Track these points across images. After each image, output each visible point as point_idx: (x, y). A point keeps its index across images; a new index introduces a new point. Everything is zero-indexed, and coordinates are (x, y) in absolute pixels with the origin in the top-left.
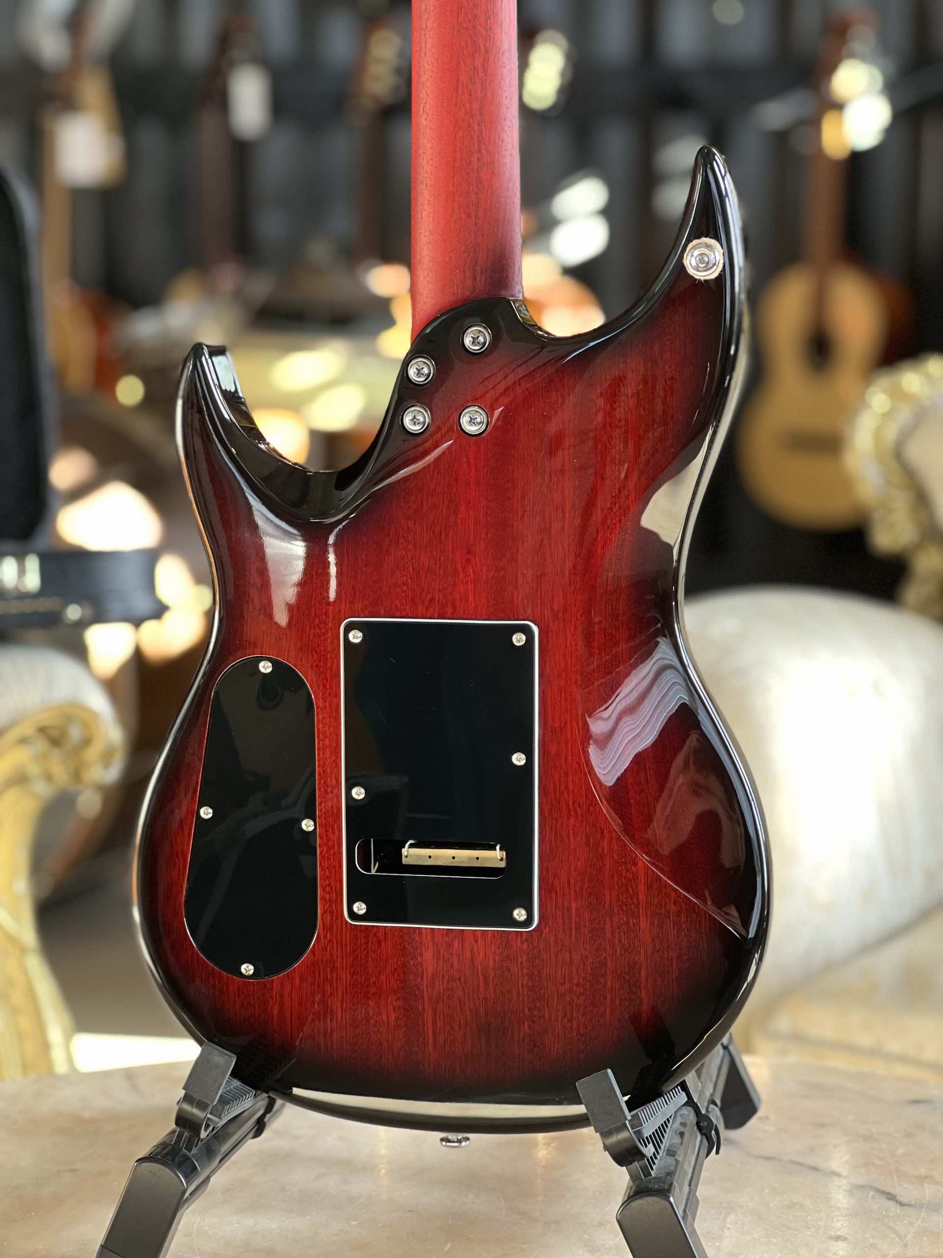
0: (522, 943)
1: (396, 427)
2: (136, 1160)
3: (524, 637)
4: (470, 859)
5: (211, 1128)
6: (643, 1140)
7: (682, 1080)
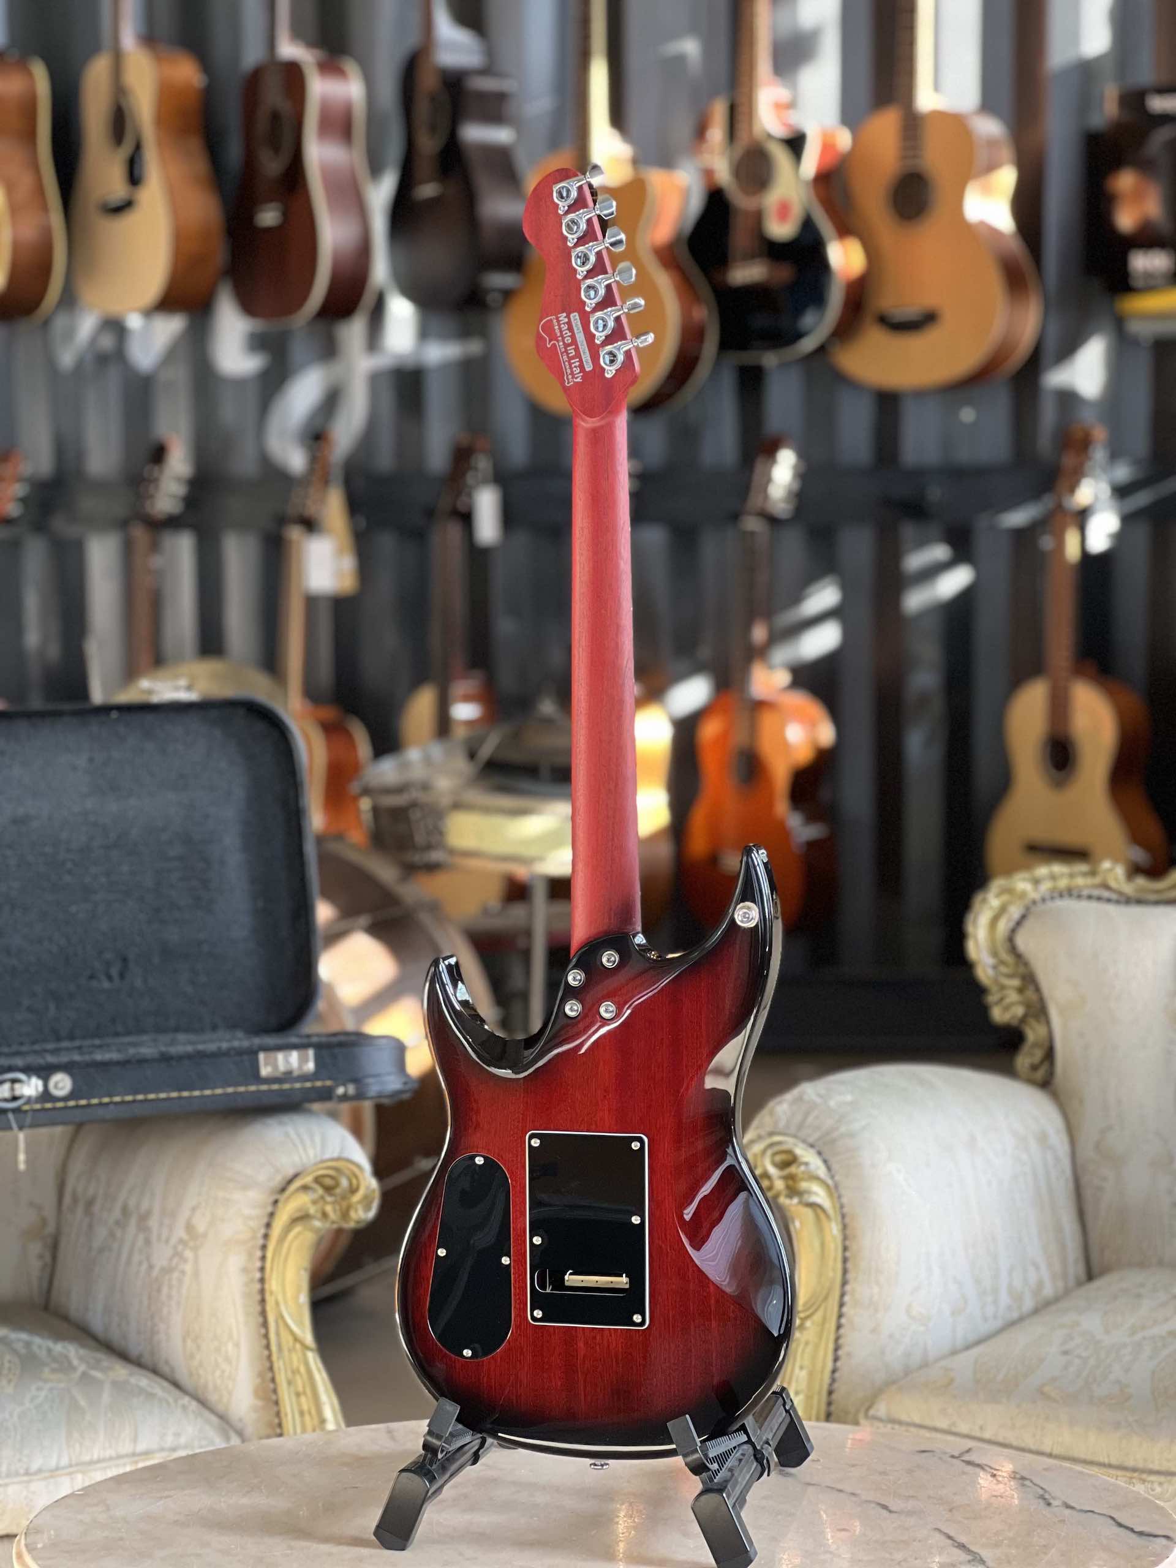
0: (639, 1337)
1: (561, 1014)
2: (400, 1469)
3: (639, 1144)
4: (607, 1282)
5: (444, 1453)
6: (710, 1459)
7: (742, 1423)
